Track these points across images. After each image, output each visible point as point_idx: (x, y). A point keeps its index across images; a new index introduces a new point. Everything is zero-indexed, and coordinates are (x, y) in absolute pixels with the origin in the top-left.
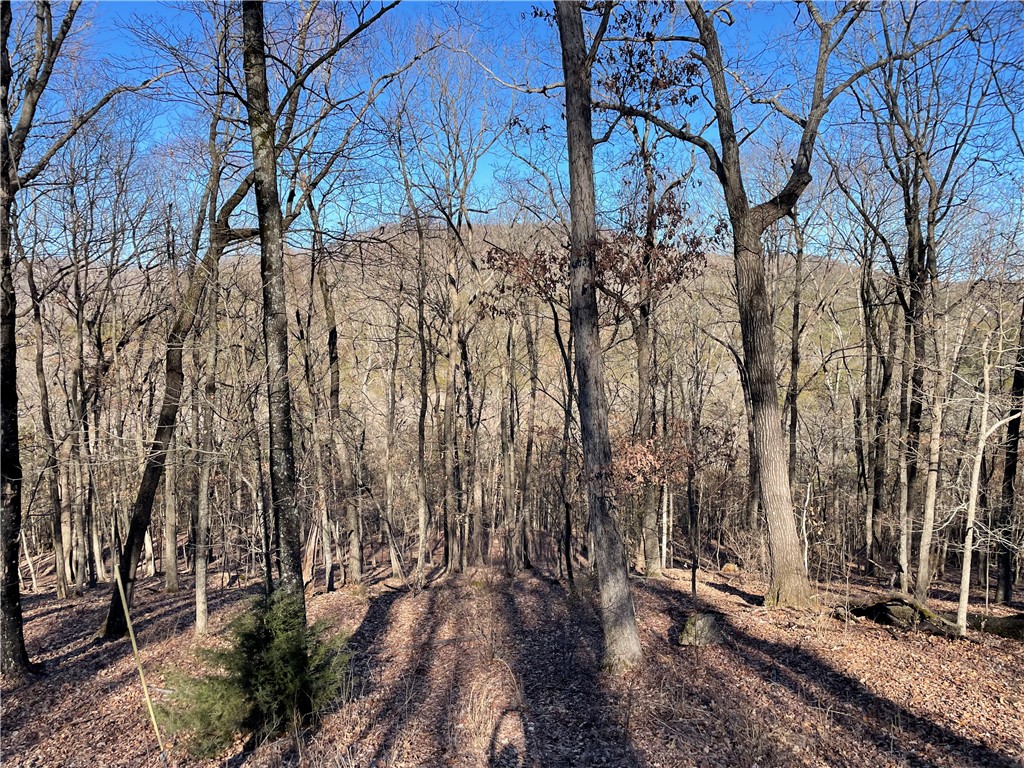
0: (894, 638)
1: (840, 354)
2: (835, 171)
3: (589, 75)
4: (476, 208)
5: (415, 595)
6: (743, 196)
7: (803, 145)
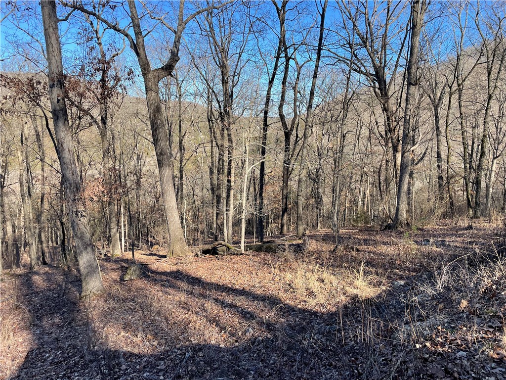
0: (218, 259)
1: (202, 145)
2: (193, 59)
6: (148, 63)
7: (175, 42)
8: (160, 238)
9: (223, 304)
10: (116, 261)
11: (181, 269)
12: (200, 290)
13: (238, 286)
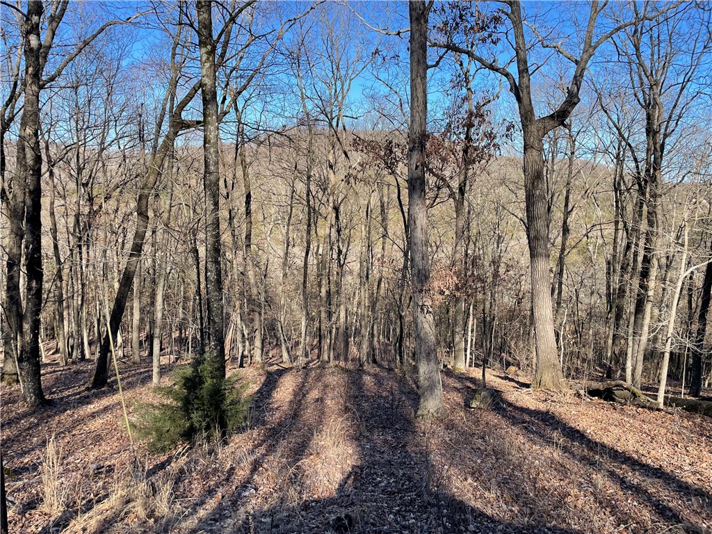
0: (615, 409)
1: (598, 227)
2: (600, 98)
3: (426, 21)
4: (349, 115)
5: (297, 372)
6: (531, 111)
7: (575, 77)
8: (522, 358)
9: (623, 483)
10: (460, 378)
11: (552, 409)
12: (583, 451)
13: (650, 460)
